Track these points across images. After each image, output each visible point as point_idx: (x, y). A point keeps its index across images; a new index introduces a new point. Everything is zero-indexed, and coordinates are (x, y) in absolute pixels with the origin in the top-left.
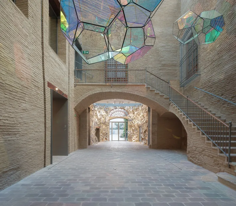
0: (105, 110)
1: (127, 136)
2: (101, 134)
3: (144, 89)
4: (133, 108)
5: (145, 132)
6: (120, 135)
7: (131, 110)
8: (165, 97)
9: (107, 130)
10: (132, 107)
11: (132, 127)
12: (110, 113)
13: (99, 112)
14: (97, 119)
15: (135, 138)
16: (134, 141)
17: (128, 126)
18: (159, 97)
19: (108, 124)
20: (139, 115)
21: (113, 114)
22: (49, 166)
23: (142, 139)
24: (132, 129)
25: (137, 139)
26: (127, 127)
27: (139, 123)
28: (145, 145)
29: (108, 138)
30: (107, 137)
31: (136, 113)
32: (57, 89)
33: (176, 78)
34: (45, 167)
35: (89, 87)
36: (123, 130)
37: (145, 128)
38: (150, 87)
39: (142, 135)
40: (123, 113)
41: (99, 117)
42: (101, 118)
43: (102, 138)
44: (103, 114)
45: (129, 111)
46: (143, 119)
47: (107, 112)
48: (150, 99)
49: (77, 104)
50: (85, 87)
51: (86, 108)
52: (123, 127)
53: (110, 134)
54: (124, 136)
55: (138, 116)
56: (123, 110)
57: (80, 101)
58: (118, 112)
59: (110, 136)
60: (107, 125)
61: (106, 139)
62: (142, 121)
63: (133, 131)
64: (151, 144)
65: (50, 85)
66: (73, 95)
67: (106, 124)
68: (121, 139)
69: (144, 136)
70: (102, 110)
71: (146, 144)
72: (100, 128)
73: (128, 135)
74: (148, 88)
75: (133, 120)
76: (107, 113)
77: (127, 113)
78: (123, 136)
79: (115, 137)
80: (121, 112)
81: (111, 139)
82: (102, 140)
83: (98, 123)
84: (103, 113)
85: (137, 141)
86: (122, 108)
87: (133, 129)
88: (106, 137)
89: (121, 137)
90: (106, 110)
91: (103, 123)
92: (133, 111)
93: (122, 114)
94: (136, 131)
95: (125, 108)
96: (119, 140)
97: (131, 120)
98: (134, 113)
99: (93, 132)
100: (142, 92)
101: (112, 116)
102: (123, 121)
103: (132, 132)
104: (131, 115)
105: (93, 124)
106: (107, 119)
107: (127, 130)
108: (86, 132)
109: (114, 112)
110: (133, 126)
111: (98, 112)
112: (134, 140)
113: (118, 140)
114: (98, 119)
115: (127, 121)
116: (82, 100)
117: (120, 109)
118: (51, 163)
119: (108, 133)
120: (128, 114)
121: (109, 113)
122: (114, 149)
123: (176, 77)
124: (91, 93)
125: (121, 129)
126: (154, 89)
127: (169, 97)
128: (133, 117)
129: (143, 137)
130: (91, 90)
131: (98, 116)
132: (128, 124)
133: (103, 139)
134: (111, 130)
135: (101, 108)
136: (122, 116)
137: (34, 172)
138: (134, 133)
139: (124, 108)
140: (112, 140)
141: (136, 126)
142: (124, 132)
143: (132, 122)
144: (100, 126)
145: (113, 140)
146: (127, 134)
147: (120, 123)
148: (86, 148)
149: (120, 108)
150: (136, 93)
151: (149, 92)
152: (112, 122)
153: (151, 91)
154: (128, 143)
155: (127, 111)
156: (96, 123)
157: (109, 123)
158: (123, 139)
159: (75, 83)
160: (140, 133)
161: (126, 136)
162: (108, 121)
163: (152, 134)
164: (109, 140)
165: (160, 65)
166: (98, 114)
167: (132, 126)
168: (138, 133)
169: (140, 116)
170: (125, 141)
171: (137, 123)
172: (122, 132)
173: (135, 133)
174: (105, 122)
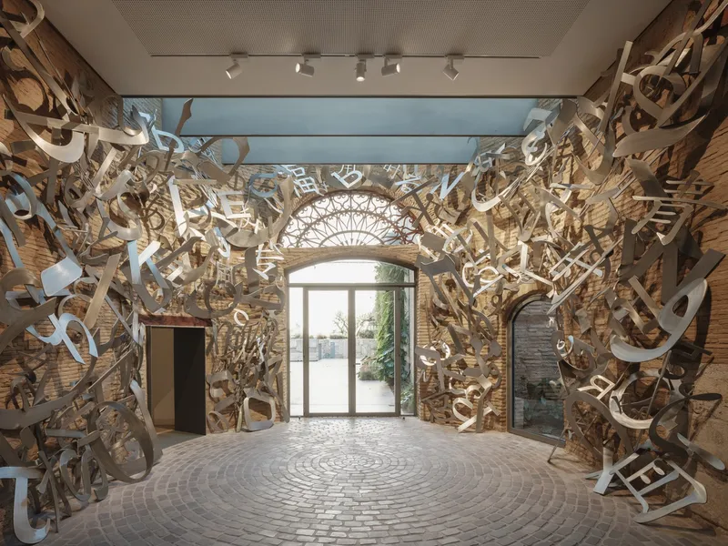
2: (215, 374)
7: (442, 196)
11: (451, 320)
12: (295, 227)
19: (275, 300)
21: (311, 234)
24: (447, 335)
25: (490, 405)
29: (272, 402)
30: (265, 390)
40: (381, 225)
43: (230, 401)
45: (430, 197)
47: (264, 212)
56: (379, 204)
58: (345, 218)
60: (269, 306)
61: (261, 407)
63: (459, 344)
72: (210, 324)
76: (266, 220)
80: (370, 221)
81: (296, 409)
82: (225, 419)
85: (489, 424)
86: (371, 191)
87: (458, 329)
88: (259, 397)
90: (261, 193)
91: (232, 292)
92: (454, 200)
93: (375, 233)
94: (484, 351)
96: (352, 414)
98: (463, 217)
101: (305, 245)
104: (443, 229)
106: (269, 258)
109: (321, 219)
113: (346, 410)
117: (361, 199)
119: (276, 365)
120: (421, 225)
133: (232, 410)
138: (463, 365)
139: (389, 183)
140: (307, 415)
141: (485, 306)
145: (312, 410)
149: (361, 192)
152: (307, 287)
157: (282, 295)
164: (284, 415)
167: (447, 313)
168: (499, 364)
170: (397, 414)
171: (489, 283)
173: (470, 361)
174: (254, 283)
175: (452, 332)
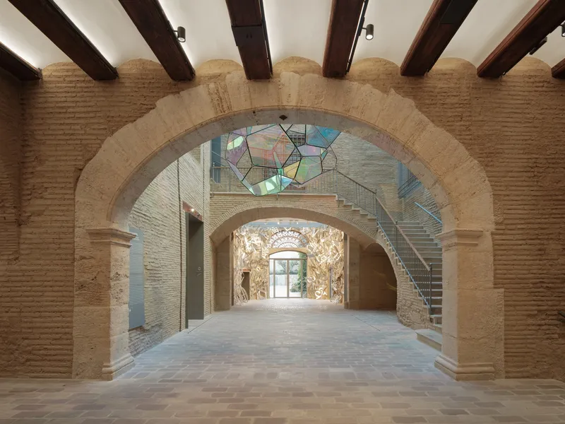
0: (260, 235)
1: (305, 288)
2: (252, 284)
3: (334, 204)
4: (316, 231)
5: (339, 278)
6: (290, 287)
7: (314, 235)
8: (369, 217)
9: (265, 276)
10: (314, 230)
11: (316, 270)
12: (271, 241)
13: (249, 238)
14: (244, 254)
15: (321, 291)
16: (319, 297)
17: (308, 268)
18: (358, 218)
19: (266, 263)
20: (328, 245)
21: (276, 243)
22: (184, 330)
23: (335, 292)
24: (314, 274)
25: (325, 293)
26: (306, 270)
27: (329, 261)
28: (340, 304)
29: (266, 293)
30: (263, 289)
31: (322, 241)
32: (193, 210)
33: (393, 180)
34: (180, 331)
35: (237, 198)
36: (297, 276)
37: (340, 270)
38: (345, 200)
39: (334, 286)
40: (297, 241)
41: (249, 249)
42: (252, 252)
43: (255, 291)
44: (256, 243)
45: (310, 236)
46: (335, 254)
47: (263, 239)
48: (344, 220)
49: (215, 228)
50: (230, 198)
51: (227, 235)
52: (297, 268)
53: (271, 283)
54: (300, 288)
55: (326, 247)
56: (297, 234)
57: (221, 223)
58: (286, 239)
59: (271, 288)
60: (265, 265)
61: (262, 294)
62: (335, 257)
63: (318, 276)
64: (348, 300)
65: (185, 205)
66: (208, 212)
67: (263, 263)
68: (292, 294)
69: (338, 287)
70: (254, 234)
71: (341, 302)
72: (250, 271)
73: (308, 286)
74: (340, 202)
75: (317, 255)
76: (264, 241)
77: (305, 240)
78: (297, 289)
79: (281, 290)
80: (294, 239)
81: (271, 295)
82: (254, 296)
83: (247, 262)
84: (256, 240)
85: (325, 297)
86: (294, 231)
87: (318, 272)
88: (263, 291)
89: (294, 291)
90: (263, 234)
91: (256, 262)
92: (316, 236)
93: (295, 243)
94: (323, 278)
95: (301, 231)
96: (288, 297)
97: (312, 256)
98: (319, 241)
99: (238, 280)
100: (330, 208)
101: (274, 247)
102: (298, 257)
103: (315, 279)
104: (313, 244)
105: (239, 263)
106: (265, 251)
107: (305, 275)
108: (229, 280)
109: (279, 239)
110: (317, 266)
111: (246, 239)
112: (320, 295)
113: (286, 296)
114: (246, 253)
115: (304, 257)
116: (224, 220)
117: (291, 233)
118: (187, 327)
119: (266, 282)
120: (308, 242)
121: (269, 240)
122: (281, 310)
123: (393, 178)
124: (239, 209)
125: (292, 273)
126: (351, 204)
127: (376, 218)
128: (317, 248)
129: (335, 289)
130: (239, 203)
131: (247, 246)
132: (308, 264)
133: (255, 294)
134: (271, 276)
135: (251, 231)
136: (295, 246)
137: (172, 335)
138: (319, 282)
139: (299, 230)
140: (275, 297)
141: (323, 267)
142: (299, 280)
143: (316, 260)
144: (251, 268)
146: (305, 284)
147: (290, 261)
148: (228, 309)
149: (291, 231)
150: (319, 211)
151: (343, 208)
152: (275, 259)
153: (345, 206)
154: (307, 301)
155: (305, 237)
156: (244, 262)
157: (268, 262)
158: (297, 294)
159: (211, 190)
160: (331, 281)
161: (303, 288)
162: (266, 257)
163: (351, 281)
164: (268, 297)
165: (364, 157)
166: (248, 244)
168: (327, 282)
169: (331, 247)
170: (302, 297)
171: (324, 261)
172: (294, 279)
174: (261, 259)
175: (316, 274)
